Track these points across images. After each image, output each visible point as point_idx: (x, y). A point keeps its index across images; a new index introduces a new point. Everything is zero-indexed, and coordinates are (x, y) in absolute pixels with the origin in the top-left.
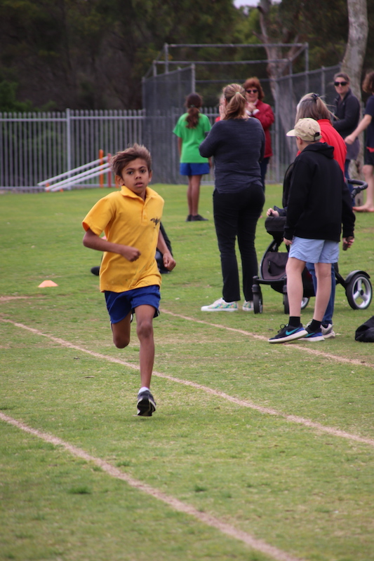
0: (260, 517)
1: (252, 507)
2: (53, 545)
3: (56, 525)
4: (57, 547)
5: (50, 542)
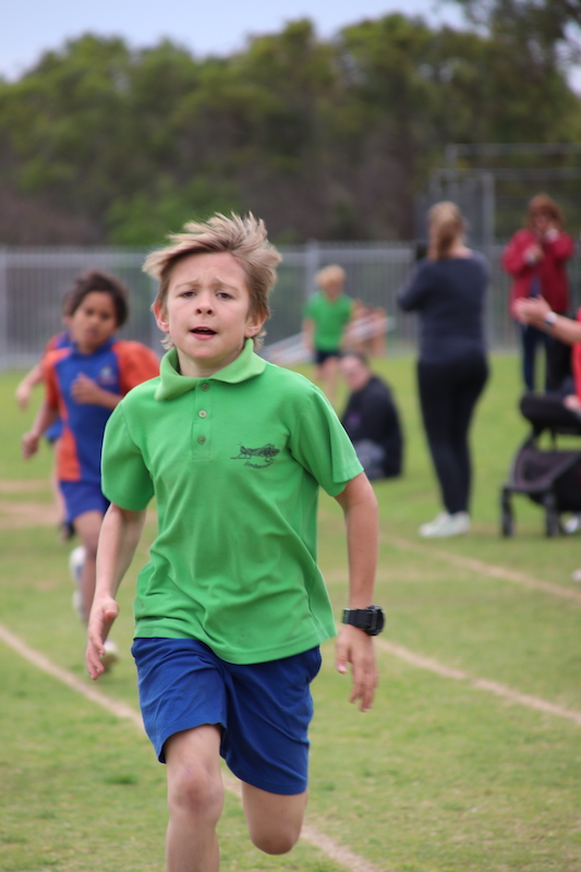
0: (360, 816)
1: (357, 803)
2: (48, 852)
3: (67, 825)
4: (53, 854)
5: (46, 848)
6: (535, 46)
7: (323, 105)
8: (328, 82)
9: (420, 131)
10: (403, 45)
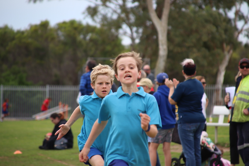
6: (113, 30)
7: (51, 45)
8: (53, 39)
9: (80, 54)
10: (76, 29)
